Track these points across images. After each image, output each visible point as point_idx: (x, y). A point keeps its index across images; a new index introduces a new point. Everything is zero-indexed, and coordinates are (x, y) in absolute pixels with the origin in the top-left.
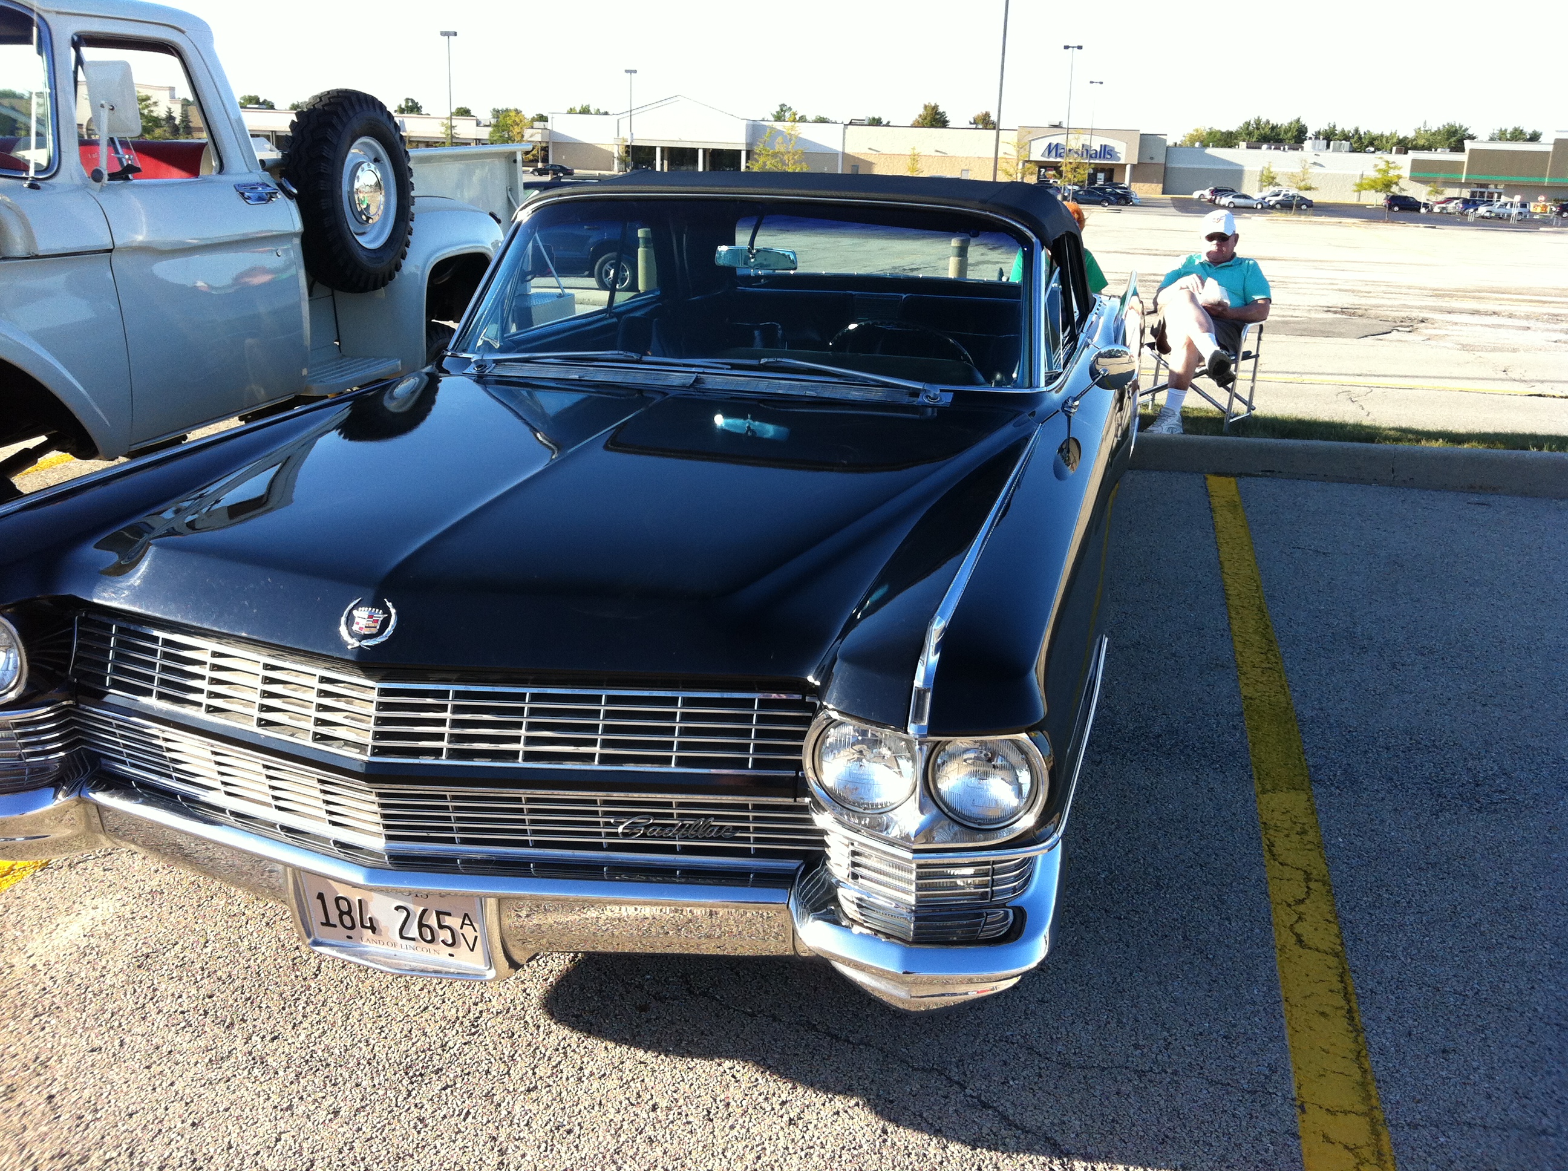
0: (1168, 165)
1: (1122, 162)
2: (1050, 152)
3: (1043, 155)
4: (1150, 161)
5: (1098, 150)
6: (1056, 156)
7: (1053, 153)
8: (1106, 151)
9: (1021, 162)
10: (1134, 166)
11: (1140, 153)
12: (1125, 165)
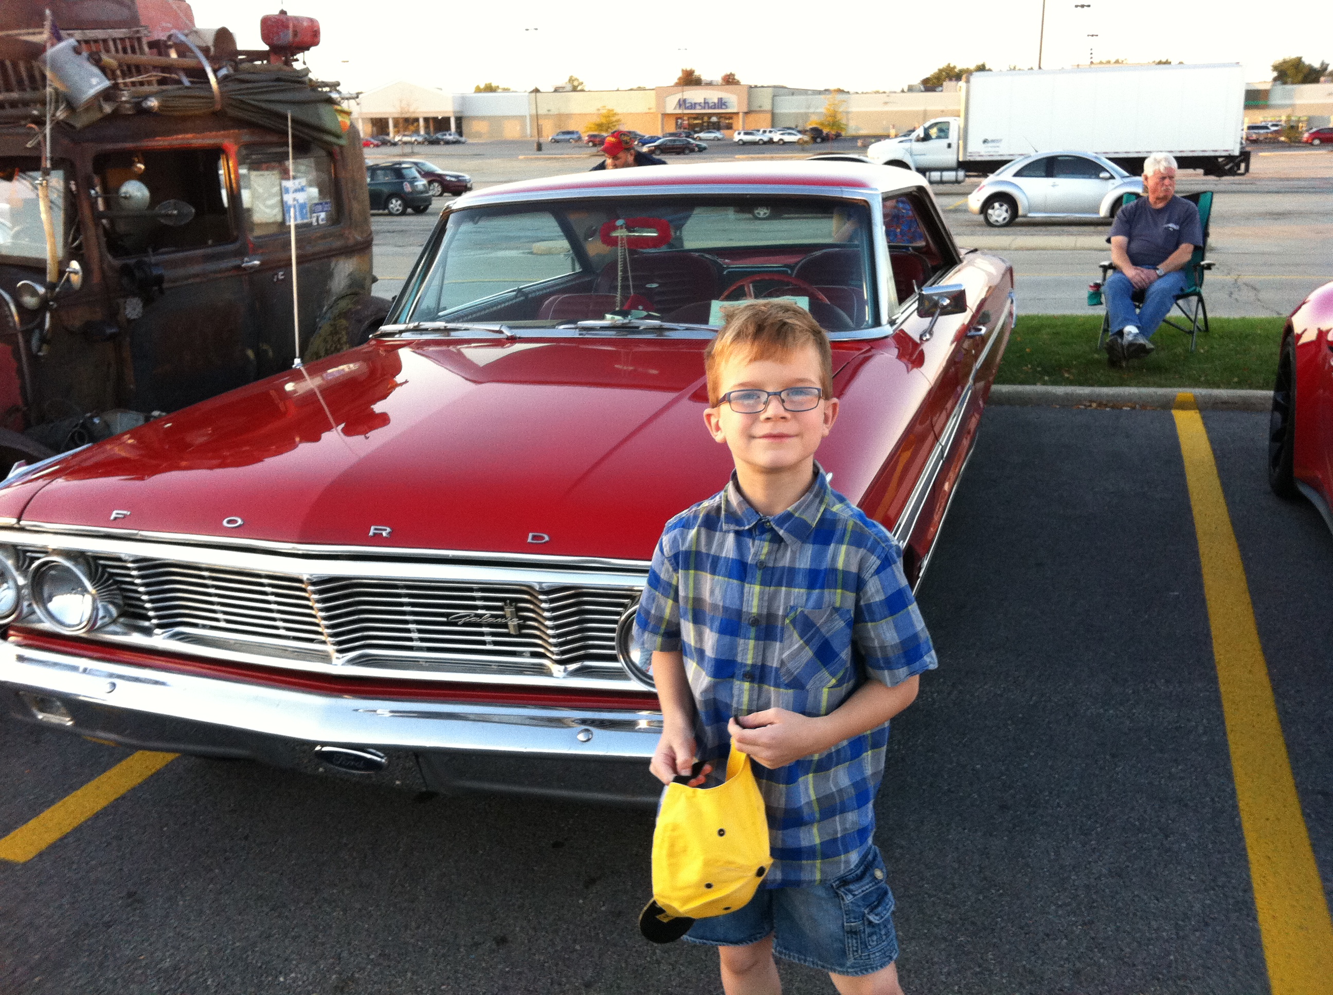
0: (777, 111)
1: (735, 111)
2: (680, 106)
3: (675, 108)
4: (758, 109)
5: (716, 101)
8: (721, 103)
9: (660, 116)
10: (746, 113)
11: (749, 103)
12: (737, 113)
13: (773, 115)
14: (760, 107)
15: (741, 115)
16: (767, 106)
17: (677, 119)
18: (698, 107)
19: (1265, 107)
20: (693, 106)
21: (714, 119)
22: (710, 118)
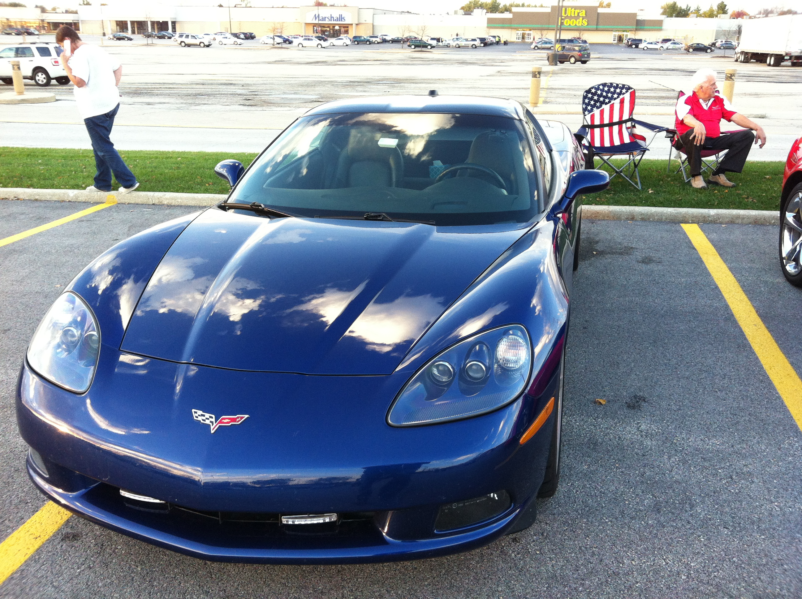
0: (375, 24)
1: (350, 23)
2: (316, 18)
3: (313, 20)
4: (365, 22)
5: (338, 16)
6: (319, 20)
7: (317, 19)
8: (341, 18)
9: (303, 25)
10: (357, 24)
11: (359, 19)
12: (352, 24)
13: (373, 26)
14: (366, 21)
15: (354, 25)
16: (370, 21)
17: (314, 26)
18: (327, 19)
19: (661, 30)
20: (324, 19)
21: (337, 28)
22: (334, 27)
